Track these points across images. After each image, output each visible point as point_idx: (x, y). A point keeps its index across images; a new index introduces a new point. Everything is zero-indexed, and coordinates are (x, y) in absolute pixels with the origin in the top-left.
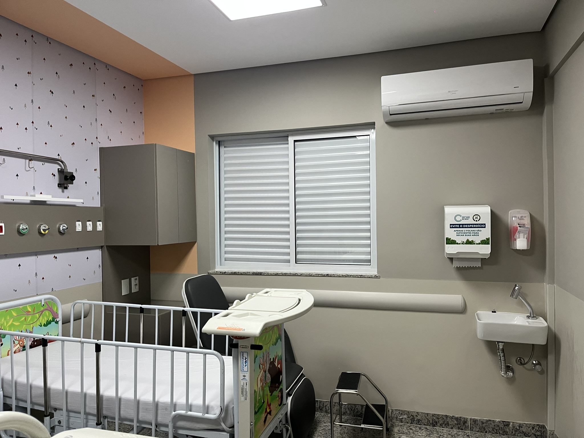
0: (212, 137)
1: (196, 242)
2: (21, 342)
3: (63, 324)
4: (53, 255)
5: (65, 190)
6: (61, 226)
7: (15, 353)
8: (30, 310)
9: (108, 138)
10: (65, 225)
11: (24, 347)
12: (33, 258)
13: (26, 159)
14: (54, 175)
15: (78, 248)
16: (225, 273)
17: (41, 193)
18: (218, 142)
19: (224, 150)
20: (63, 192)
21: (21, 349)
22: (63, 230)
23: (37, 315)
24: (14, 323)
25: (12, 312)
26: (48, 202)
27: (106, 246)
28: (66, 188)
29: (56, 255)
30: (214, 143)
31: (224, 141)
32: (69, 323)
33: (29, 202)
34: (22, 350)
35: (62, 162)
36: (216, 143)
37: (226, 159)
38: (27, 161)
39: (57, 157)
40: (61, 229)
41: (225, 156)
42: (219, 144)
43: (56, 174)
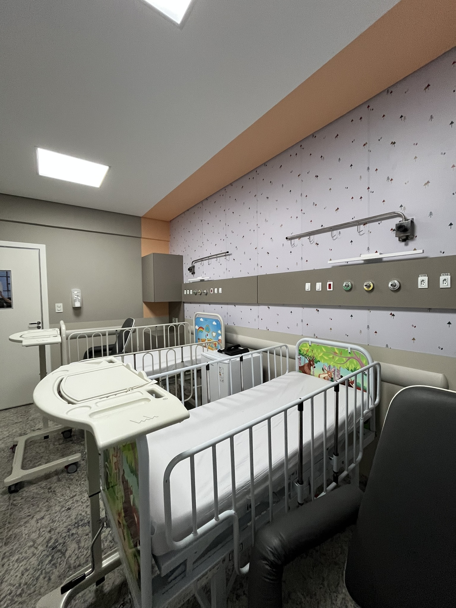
2: (329, 374)
4: (390, 312)
8: (337, 352)
11: (332, 378)
12: (365, 312)
15: (430, 309)
17: (376, 252)
20: (407, 245)
21: (330, 379)
22: (393, 286)
23: (345, 359)
24: (324, 357)
25: (322, 348)
26: (383, 260)
29: (393, 313)
33: (362, 262)
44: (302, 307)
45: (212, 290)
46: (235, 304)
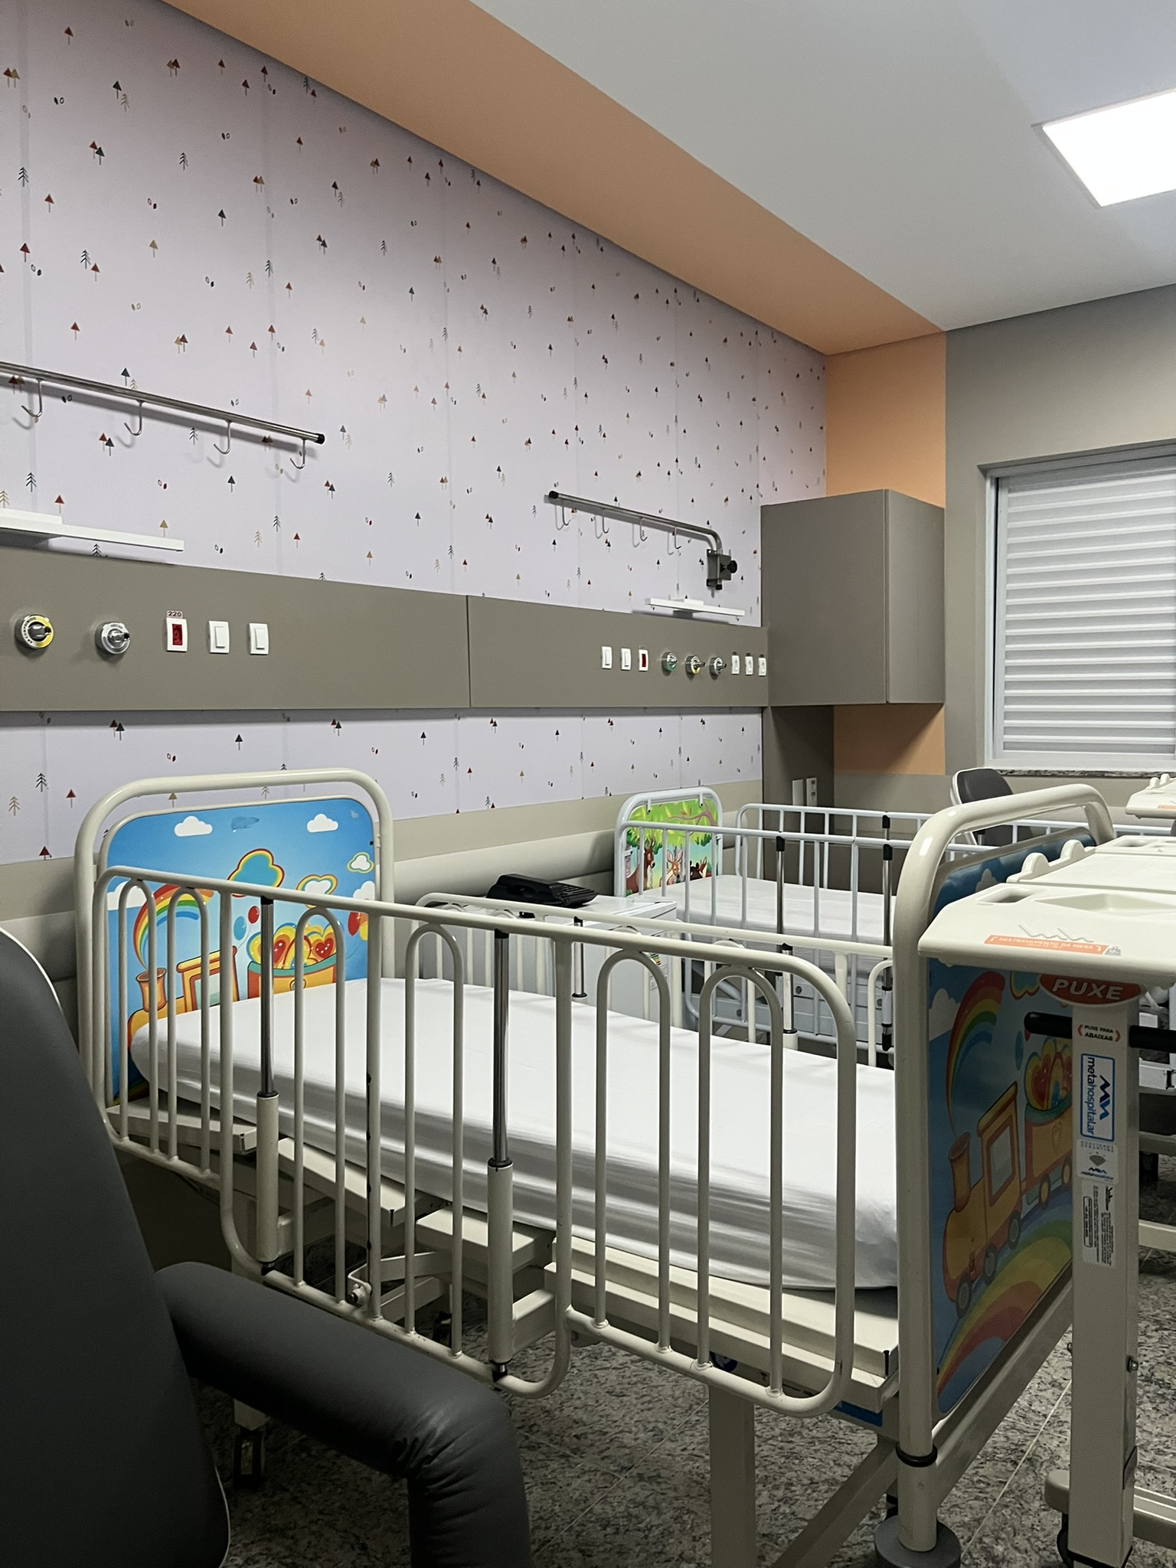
0: (984, 470)
1: (942, 705)
2: (675, 867)
3: (724, 848)
4: (699, 718)
5: (717, 593)
6: (716, 662)
7: (668, 884)
8: (685, 809)
9: (774, 486)
10: (720, 661)
11: (678, 876)
12: (676, 719)
13: (668, 530)
14: (702, 564)
15: (731, 708)
16: (1014, 774)
17: (686, 597)
18: (994, 481)
19: (1009, 498)
20: (713, 596)
21: (675, 879)
22: (719, 668)
25: (665, 810)
26: (695, 615)
27: (772, 707)
28: (719, 587)
29: (705, 718)
30: (988, 483)
31: (1008, 477)
32: (732, 849)
33: (670, 612)
34: (675, 881)
35: (715, 536)
36: (991, 484)
37: (1011, 516)
38: (671, 534)
39: (706, 527)
40: (715, 667)
41: (1012, 510)
42: (997, 484)
43: (705, 560)
44: (581, 716)
45: (177, 629)
46: (336, 717)
